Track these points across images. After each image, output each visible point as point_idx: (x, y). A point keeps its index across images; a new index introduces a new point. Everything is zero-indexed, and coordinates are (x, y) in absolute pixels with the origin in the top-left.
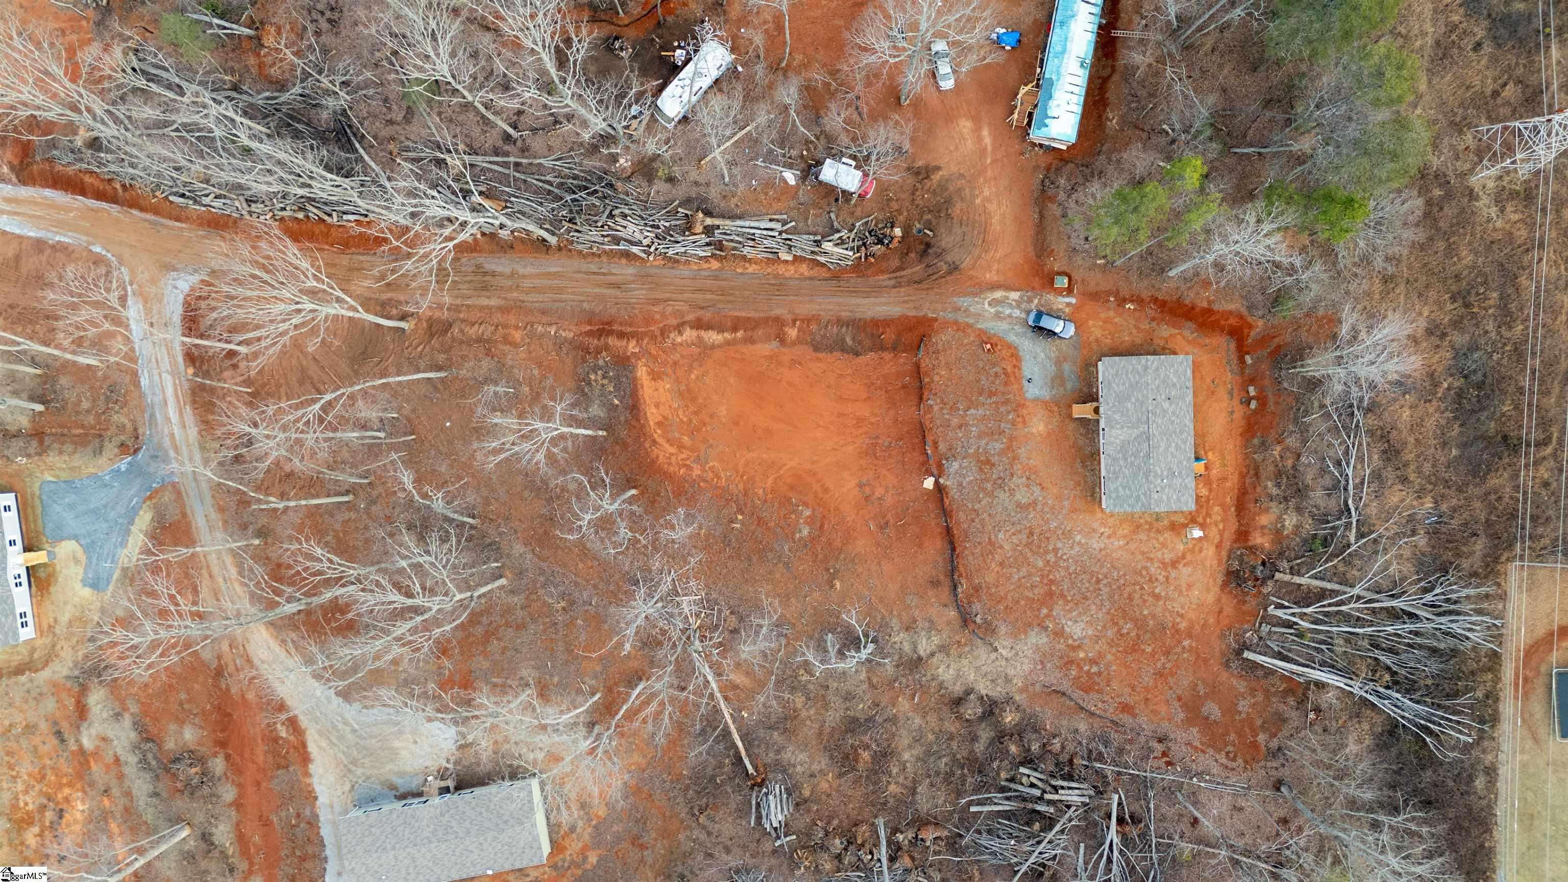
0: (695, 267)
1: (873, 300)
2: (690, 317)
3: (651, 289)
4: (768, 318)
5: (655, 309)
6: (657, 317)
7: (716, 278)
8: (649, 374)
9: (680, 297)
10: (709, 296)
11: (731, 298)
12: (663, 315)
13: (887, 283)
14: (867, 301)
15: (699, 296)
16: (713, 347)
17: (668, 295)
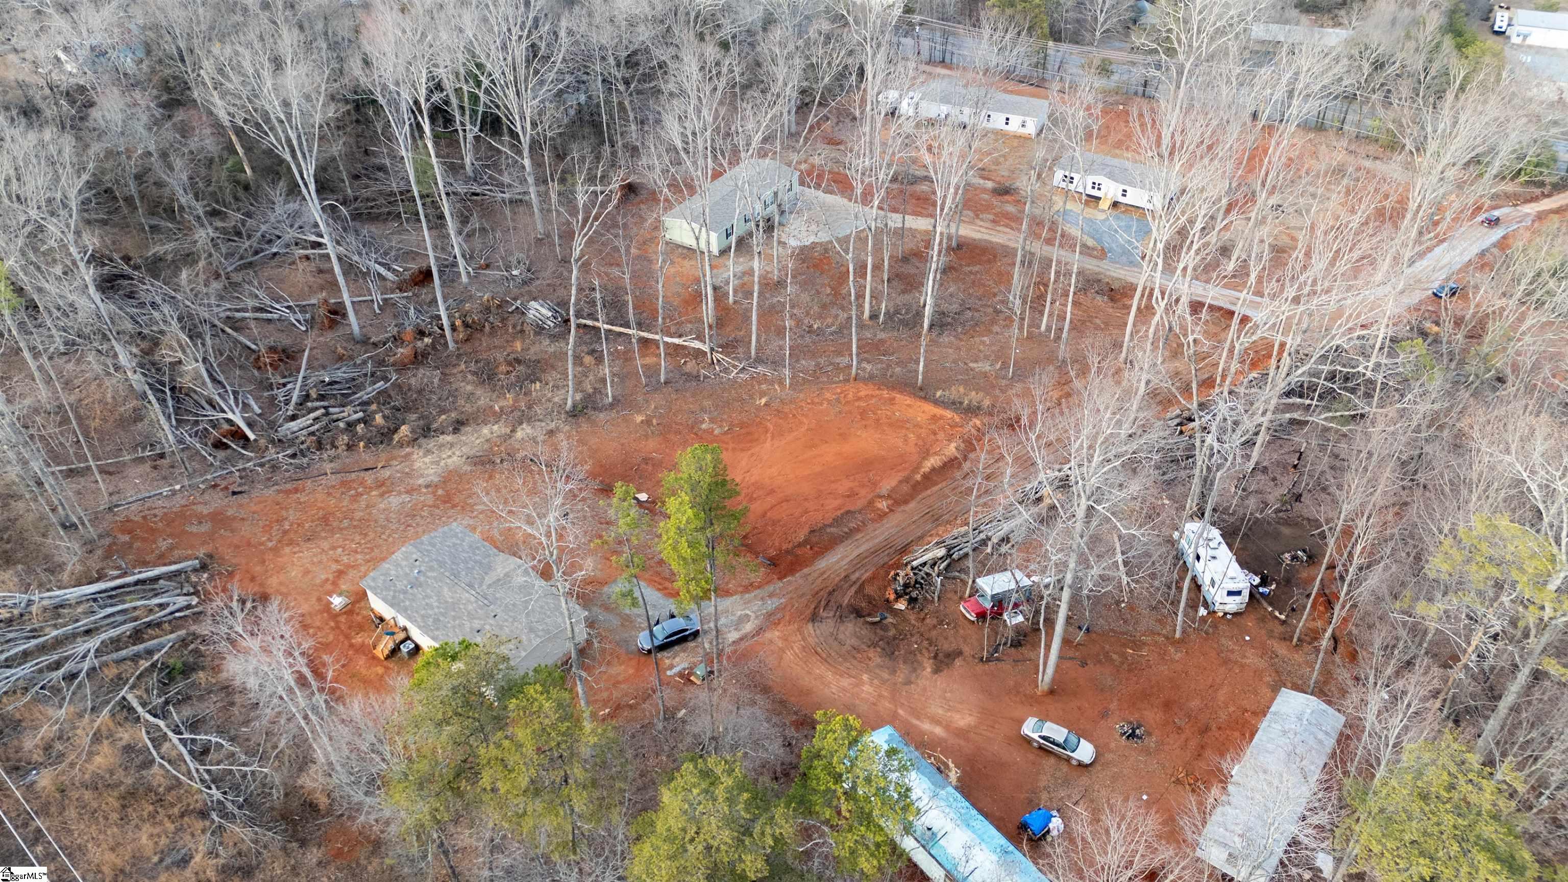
1: (851, 557)
2: (966, 463)
4: (913, 498)
8: (942, 416)
13: (857, 575)
14: (856, 553)
16: (924, 458)
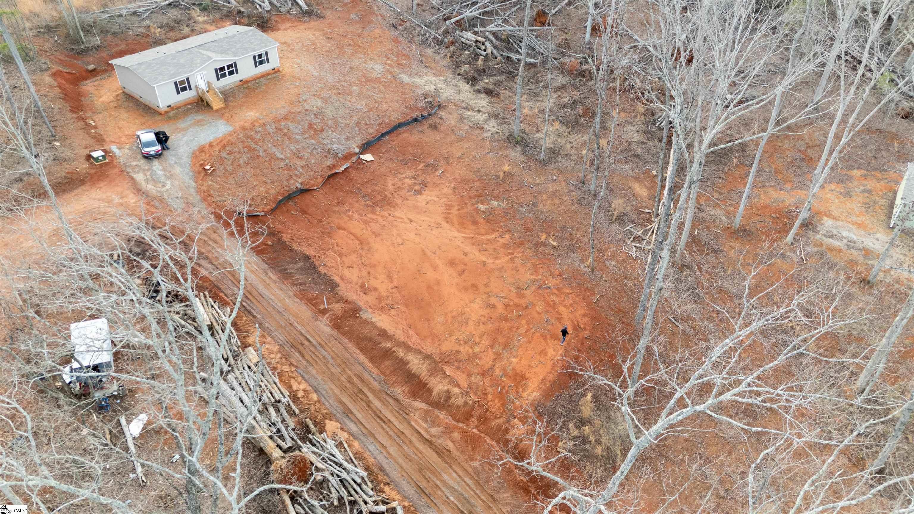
0: (356, 444)
1: (235, 264)
2: (419, 405)
3: (434, 472)
4: (344, 334)
5: (450, 445)
6: (456, 435)
7: (347, 412)
8: (525, 387)
9: (408, 432)
10: (376, 403)
11: (356, 381)
12: (448, 430)
15: (387, 413)
16: (427, 357)
17: (421, 446)
